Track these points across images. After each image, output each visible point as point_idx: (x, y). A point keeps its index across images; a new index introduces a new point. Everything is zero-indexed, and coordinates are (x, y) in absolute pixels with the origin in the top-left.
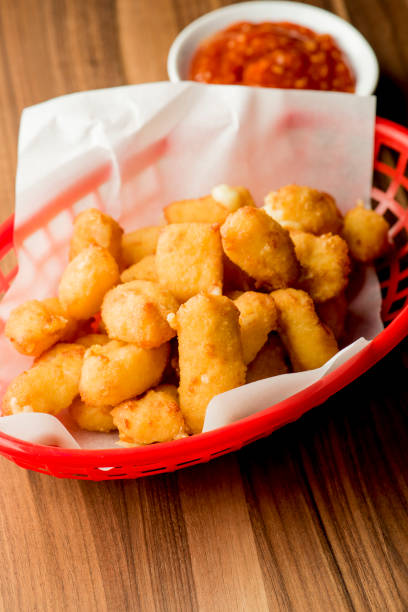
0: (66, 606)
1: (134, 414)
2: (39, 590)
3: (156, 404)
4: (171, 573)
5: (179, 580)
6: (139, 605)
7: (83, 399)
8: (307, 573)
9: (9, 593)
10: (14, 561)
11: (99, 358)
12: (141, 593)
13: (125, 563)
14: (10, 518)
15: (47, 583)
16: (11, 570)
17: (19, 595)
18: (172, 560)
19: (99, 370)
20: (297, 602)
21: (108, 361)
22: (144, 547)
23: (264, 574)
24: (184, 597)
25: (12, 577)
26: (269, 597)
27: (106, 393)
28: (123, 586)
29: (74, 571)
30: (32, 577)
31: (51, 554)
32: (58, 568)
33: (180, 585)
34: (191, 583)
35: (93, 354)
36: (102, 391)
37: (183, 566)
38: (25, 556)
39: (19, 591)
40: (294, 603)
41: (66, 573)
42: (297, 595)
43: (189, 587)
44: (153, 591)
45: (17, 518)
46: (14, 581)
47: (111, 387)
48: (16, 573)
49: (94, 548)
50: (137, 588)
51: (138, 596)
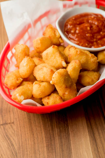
0: (34, 140)
1: (49, 100)
2: (27, 135)
3: (55, 97)
4: (63, 130)
5: (65, 133)
6: (54, 140)
7: (34, 96)
8: (100, 131)
9: (19, 136)
10: (20, 127)
11: (38, 84)
12: (55, 136)
13: (50, 128)
14: (19, 114)
15: (29, 133)
16: (19, 129)
17: (21, 136)
18: (63, 127)
19: (39, 88)
20: (98, 140)
21: (41, 85)
22: (56, 123)
23: (89, 131)
24: (66, 138)
25: (20, 131)
26: (90, 138)
27: (41, 94)
28: (50, 134)
29: (36, 130)
30: (25, 131)
31: (30, 125)
32: (32, 129)
33: (65, 134)
34: (68, 134)
35: (36, 83)
36: (40, 94)
37: (66, 129)
38: (23, 125)
39: (21, 135)
40: (97, 140)
41: (34, 130)
42: (97, 137)
43: (68, 135)
44: (58, 136)
45: (21, 114)
46: (20, 132)
47: (43, 92)
48: (21, 130)
49: (42, 124)
50: (54, 135)
51: (54, 137)
